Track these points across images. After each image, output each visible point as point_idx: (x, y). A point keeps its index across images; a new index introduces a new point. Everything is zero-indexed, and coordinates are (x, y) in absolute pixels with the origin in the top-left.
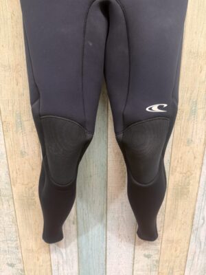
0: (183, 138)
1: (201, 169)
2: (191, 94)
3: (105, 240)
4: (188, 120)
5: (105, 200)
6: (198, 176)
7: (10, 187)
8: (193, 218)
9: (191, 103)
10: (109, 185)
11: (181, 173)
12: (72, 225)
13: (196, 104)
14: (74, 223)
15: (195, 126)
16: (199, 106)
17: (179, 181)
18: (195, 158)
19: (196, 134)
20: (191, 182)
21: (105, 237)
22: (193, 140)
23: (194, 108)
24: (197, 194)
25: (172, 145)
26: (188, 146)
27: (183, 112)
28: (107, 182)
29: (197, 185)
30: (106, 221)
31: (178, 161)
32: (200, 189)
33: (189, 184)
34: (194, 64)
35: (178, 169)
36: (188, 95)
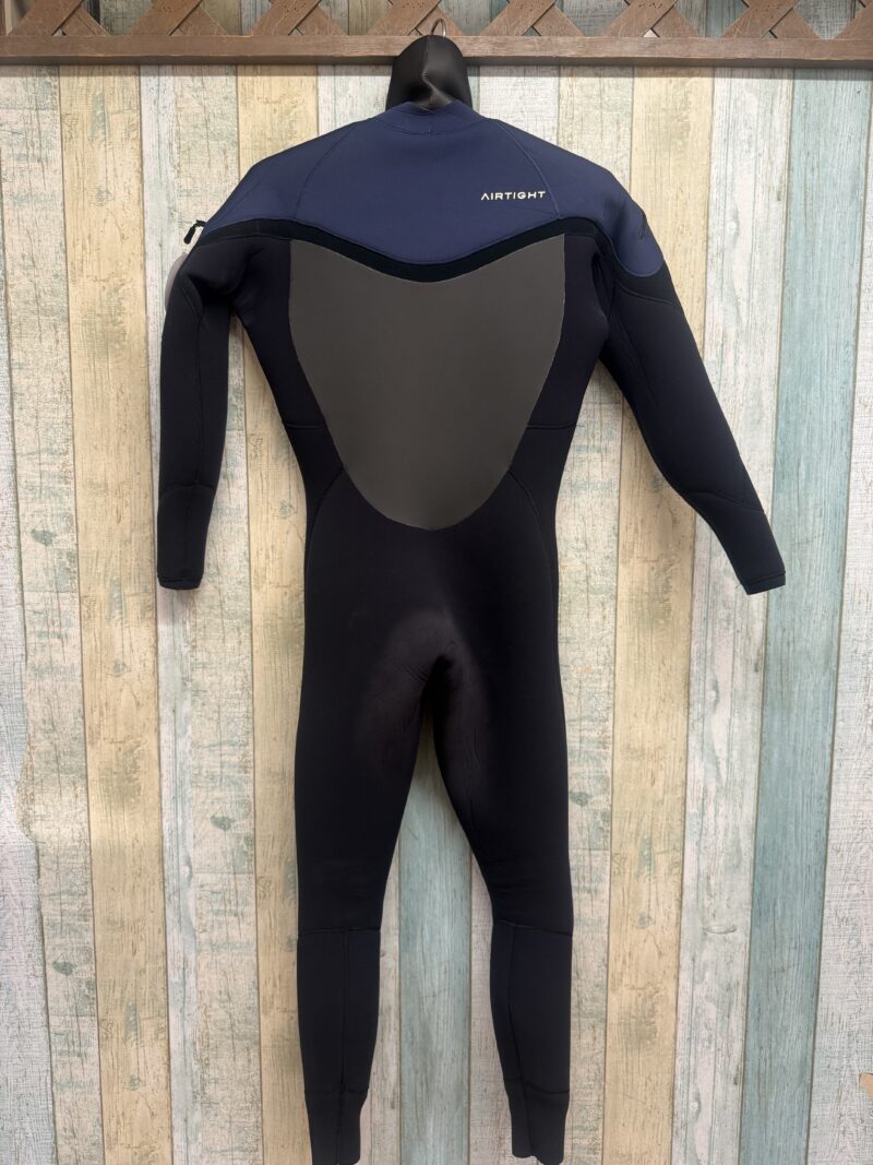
0: (630, 911)
1: (677, 979)
2: (638, 824)
3: (465, 1150)
4: (638, 876)
5: (466, 1050)
6: (672, 996)
7: (255, 1018)
8: (673, 1097)
9: (639, 841)
10: (474, 1015)
11: (633, 988)
12: (389, 1111)
13: (651, 843)
14: (393, 1107)
15: (653, 887)
16: (658, 848)
17: (630, 1008)
18: (660, 954)
19: (658, 905)
20: (658, 1008)
21: (465, 1142)
22: (652, 915)
23: (646, 853)
24: (675, 1038)
25: (609, 927)
26: (643, 928)
27: (625, 859)
28: (470, 1008)
29: (674, 1015)
30: (469, 1103)
31: (624, 962)
32: (680, 1026)
33: (653, 1012)
34: (637, 769)
35: (626, 980)
36: (633, 827)
